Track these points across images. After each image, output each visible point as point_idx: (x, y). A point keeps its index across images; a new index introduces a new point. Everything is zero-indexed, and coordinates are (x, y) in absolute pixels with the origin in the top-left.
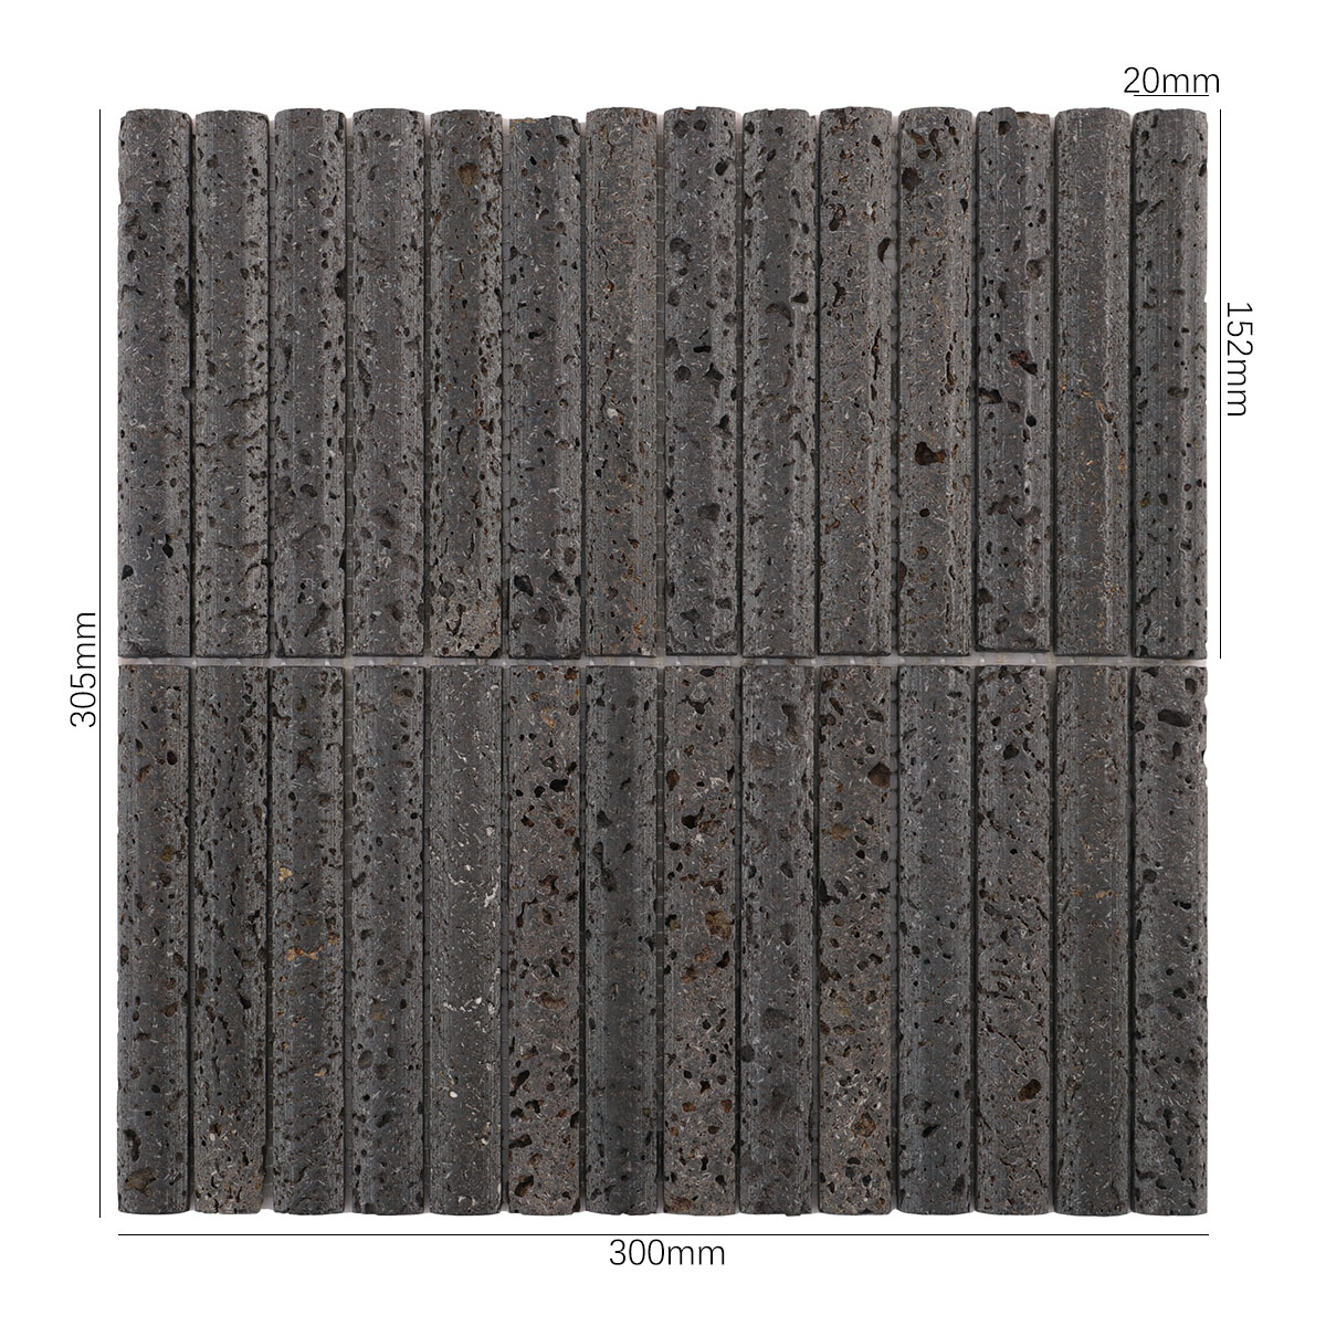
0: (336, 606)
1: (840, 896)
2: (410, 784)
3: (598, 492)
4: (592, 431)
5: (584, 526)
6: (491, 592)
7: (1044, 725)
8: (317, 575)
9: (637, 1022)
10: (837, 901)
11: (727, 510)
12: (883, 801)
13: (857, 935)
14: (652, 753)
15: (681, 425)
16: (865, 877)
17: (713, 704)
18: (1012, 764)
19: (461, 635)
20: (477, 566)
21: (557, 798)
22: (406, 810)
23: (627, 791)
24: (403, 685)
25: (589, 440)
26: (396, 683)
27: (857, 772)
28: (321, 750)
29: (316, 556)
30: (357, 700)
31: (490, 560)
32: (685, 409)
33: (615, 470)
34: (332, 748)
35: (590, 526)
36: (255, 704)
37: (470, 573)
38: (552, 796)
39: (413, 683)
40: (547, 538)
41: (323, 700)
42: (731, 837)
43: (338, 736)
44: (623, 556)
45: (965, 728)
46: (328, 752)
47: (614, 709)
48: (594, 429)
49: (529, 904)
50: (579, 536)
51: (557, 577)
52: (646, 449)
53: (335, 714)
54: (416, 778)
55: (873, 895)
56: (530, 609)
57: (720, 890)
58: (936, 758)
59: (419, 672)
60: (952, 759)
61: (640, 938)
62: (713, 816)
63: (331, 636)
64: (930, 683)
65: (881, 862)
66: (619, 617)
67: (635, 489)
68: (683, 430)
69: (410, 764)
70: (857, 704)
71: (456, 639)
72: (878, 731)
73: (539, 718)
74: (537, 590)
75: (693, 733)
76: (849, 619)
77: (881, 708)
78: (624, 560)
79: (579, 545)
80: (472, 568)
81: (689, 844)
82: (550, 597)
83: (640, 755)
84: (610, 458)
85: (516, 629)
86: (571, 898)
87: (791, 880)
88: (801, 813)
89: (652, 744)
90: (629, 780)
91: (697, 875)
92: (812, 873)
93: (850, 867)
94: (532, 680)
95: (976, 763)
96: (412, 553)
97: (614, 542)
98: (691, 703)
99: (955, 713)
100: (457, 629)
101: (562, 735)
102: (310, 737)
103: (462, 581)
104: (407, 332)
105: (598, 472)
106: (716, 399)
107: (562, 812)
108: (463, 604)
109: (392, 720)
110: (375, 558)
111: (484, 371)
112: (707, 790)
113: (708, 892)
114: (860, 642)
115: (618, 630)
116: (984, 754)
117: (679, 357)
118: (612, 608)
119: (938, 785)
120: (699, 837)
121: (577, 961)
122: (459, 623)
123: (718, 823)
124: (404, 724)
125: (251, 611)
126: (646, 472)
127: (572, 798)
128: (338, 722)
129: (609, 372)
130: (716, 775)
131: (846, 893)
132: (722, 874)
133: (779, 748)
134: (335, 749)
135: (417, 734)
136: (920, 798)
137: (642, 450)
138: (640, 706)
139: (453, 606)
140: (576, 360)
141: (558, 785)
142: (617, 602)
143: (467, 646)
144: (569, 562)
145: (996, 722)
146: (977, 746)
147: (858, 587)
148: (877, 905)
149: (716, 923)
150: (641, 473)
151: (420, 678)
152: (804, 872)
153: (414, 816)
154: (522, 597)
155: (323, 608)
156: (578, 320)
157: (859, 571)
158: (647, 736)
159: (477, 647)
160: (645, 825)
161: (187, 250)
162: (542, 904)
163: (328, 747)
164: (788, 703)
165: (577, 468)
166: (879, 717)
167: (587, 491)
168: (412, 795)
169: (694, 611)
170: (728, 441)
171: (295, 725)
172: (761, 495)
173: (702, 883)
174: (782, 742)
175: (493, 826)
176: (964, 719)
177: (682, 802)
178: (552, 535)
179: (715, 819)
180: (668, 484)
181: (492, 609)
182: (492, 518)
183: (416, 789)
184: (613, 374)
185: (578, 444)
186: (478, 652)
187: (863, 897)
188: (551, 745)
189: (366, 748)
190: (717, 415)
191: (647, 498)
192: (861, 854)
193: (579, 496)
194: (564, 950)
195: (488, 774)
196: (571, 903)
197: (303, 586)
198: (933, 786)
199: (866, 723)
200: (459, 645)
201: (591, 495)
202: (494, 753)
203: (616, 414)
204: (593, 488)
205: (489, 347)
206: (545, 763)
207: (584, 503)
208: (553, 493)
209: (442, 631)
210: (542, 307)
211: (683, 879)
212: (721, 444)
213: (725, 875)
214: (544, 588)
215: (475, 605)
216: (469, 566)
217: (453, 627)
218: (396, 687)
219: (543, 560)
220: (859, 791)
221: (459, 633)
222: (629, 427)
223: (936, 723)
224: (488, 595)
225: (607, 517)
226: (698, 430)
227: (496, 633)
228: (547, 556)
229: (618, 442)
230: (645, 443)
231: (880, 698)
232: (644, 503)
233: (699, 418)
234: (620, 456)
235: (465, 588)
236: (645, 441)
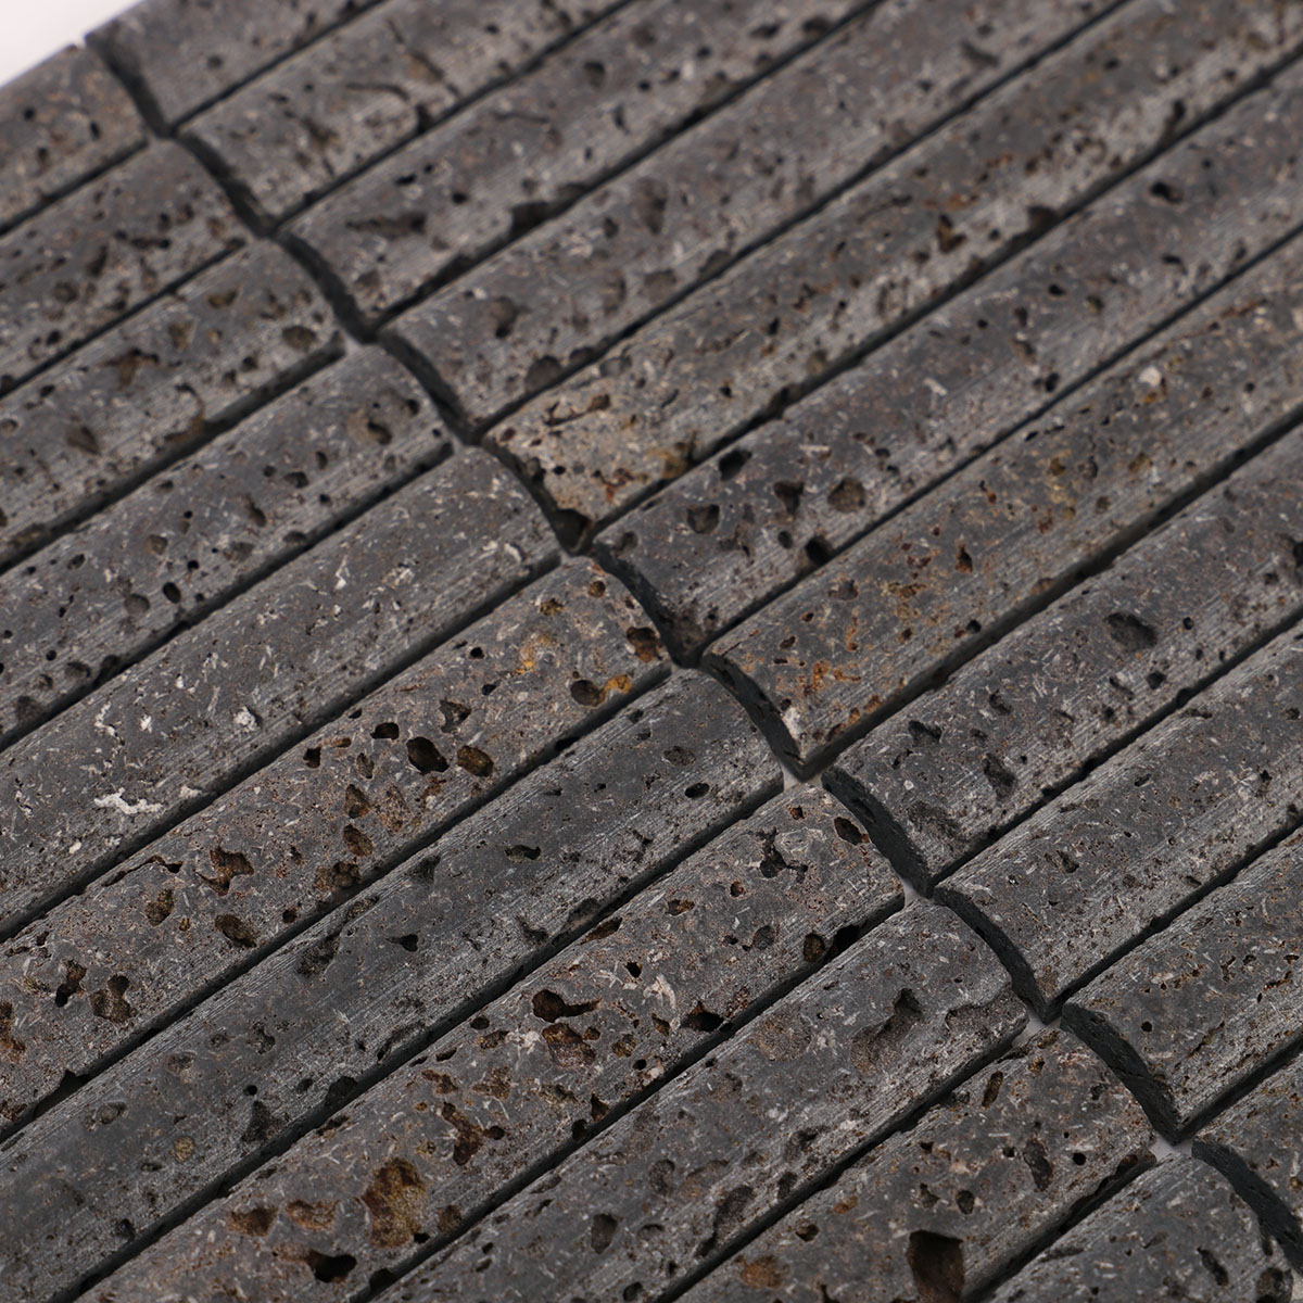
0: (440, 245)
2: (224, 541)
6: (675, 426)
8: (469, 176)
11: (1166, 664)
14: (621, 868)
17: (800, 879)
19: (558, 434)
20: (698, 373)
21: (400, 767)
22: (170, 565)
23: (509, 865)
26: (384, 400)
27: (903, 1207)
28: (167, 376)
29: (498, 159)
31: (727, 392)
33: (1060, 447)
34: (186, 396)
36: (165, 244)
37: (675, 371)
38: (393, 754)
39: (409, 429)
40: (844, 434)
41: (260, 323)
42: (583, 1111)
43: (220, 401)
44: (925, 562)
46: (173, 393)
47: (645, 736)
49: (163, 863)
50: (898, 499)
51: (791, 495)
52: (1143, 473)
53: (250, 364)
54: (242, 550)
56: (699, 493)
57: (463, 1152)
61: (252, 1090)
62: (594, 1033)
63: (381, 267)
66: (813, 629)
69: (258, 516)
70: (1029, 1109)
71: (543, 430)
72: (1014, 1189)
73: (520, 638)
74: (741, 480)
75: (718, 886)
76: (1170, 976)
77: (1062, 1163)
78: (919, 567)
79: (882, 508)
80: (687, 368)
81: (503, 1034)
82: (748, 507)
83: (601, 844)
84: (1073, 428)
86: (231, 927)
87: (588, 1253)
88: (736, 1177)
90: (533, 854)
91: (455, 1088)
94: (579, 584)
96: (634, 283)
97: (936, 532)
98: (768, 848)
99: (1177, 1292)
100: (559, 421)
101: (522, 696)
103: (651, 370)
104: (985, 30)
105: (1032, 436)
107: (377, 794)
108: (615, 400)
109: (314, 434)
110: (570, 231)
111: (1031, 167)
112: (633, 986)
113: (440, 1129)
114: (1147, 1026)
115: (788, 644)
118: (820, 607)
120: (531, 1038)
121: (119, 1035)
122: (573, 416)
123: (590, 1056)
124: (323, 460)
125: (321, 136)
127: (421, 800)
128: (242, 379)
129: (1215, 326)
130: (676, 983)
132: (497, 1133)
133: (821, 1042)
134: (188, 407)
135: (324, 499)
137: (1133, 467)
138: (689, 778)
139: (596, 388)
141: (426, 756)
142: (836, 607)
143: (547, 454)
147: (1241, 948)
149: (393, 1201)
152: (628, 1273)
153: (171, 591)
154: (710, 477)
155: (416, 223)
156: (1254, 244)
157: (1272, 928)
158: (643, 831)
159: (559, 470)
160: (477, 946)
162: (178, 881)
164: (919, 995)
166: (1043, 1173)
168: (207, 561)
169: (936, 734)
170: (1284, 580)
171: (178, 314)
172: (1243, 687)
173: (449, 1109)
174: (839, 1038)
175: (259, 720)
177: (573, 968)
178: (859, 436)
179: (592, 1043)
182: (801, 347)
183: (225, 565)
184: (1216, 333)
186: (551, 481)
188: (488, 689)
193: (966, 451)
194: (121, 984)
195: (348, 643)
196: (220, 939)
197: (429, 169)
199: (1009, 1152)
200: (537, 442)
201: (985, 461)
202: (397, 636)
203: (1155, 382)
205: (1079, 149)
206: (447, 706)
208: (928, 390)
209: (538, 407)
210: (1219, 167)
211: (430, 1076)
212: (1268, 568)
213: (501, 1144)
214: (753, 486)
215: (628, 417)
216: (687, 360)
217: (558, 413)
218: (376, 405)
219: (802, 452)
220: (870, 1238)
221: (557, 428)
222: (1154, 417)
223: (1127, 1269)
224: (665, 426)
225: (969, 494)
226: (1255, 514)
227: (611, 491)
228: (814, 453)
229: (1112, 419)
230: (1151, 464)
231: (1078, 1148)
232: (1048, 534)
233: (1275, 500)
234: (1090, 438)
235: (642, 383)
236: (1154, 459)
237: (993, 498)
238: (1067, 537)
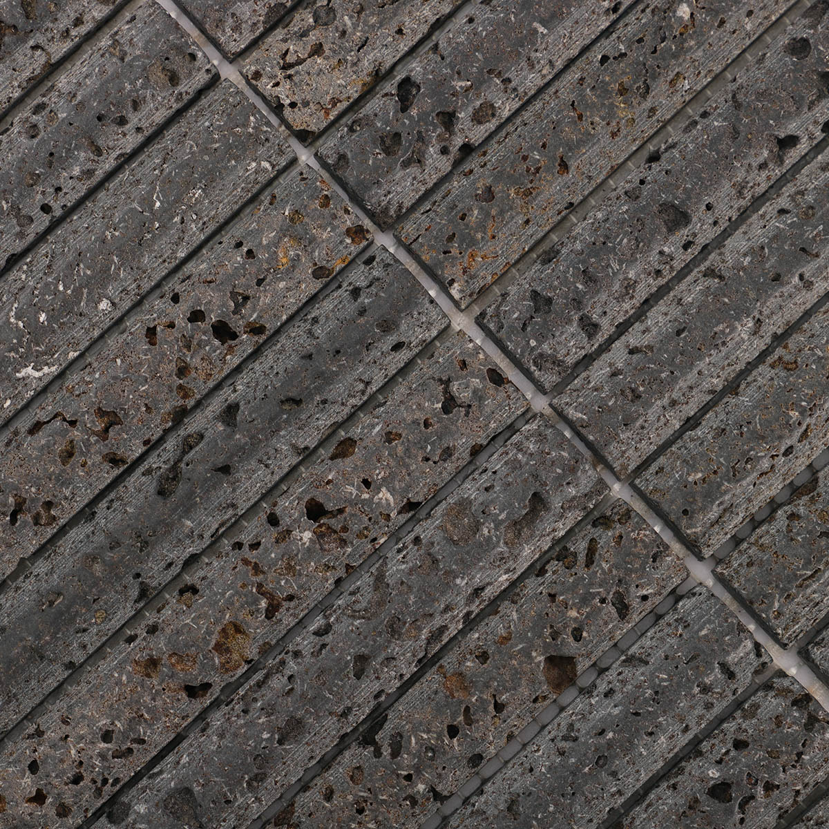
1: (386, 751)
2: (76, 171)
3: (582, 79)
4: (643, 11)
5: (534, 97)
6: (367, 65)
7: (788, 802)
9: (42, 658)
10: (378, 753)
11: (695, 235)
12: (535, 701)
13: (360, 811)
14: (353, 401)
15: (740, 97)
16: (432, 759)
17: (467, 414)
18: (708, 805)
19: (290, 77)
20: (381, 24)
21: (208, 342)
22: (43, 193)
23: (283, 412)
24: (177, 63)
25: (631, 18)
26: (172, 55)
27: (539, 642)
28: (24, 41)
30: (116, 33)
31: (400, 32)
32: (763, 87)
33: (624, 73)
34: (39, 52)
35: (538, 105)
37: (365, 23)
38: (203, 332)
39: (190, 73)
40: (481, 70)
42: (341, 573)
43: (59, 49)
44: (538, 170)
45: (701, 717)
46: (29, 52)
47: (362, 312)
48: (648, 10)
49: (64, 419)
50: (516, 105)
51: (448, 119)
52: (679, 86)
53: (78, 22)
54: (89, 173)
55: (421, 787)
56: (387, 123)
57: (271, 612)
58: (637, 714)
59: (208, 71)
60: (651, 734)
61: (138, 575)
62: (345, 529)
64: (713, 631)
65: (465, 761)
66: (467, 226)
67: (623, 113)
68: (737, 105)
69: (98, 151)
70: (614, 572)
71: (280, 74)
72: (606, 623)
73: (276, 243)
74: (414, 112)
75: (415, 422)
76: (700, 475)
77: (635, 604)
78: (534, 174)
79: (506, 114)
80: (373, 20)
81: (289, 532)
82: (419, 132)
83: (338, 390)
84: (632, 56)
85: (351, 130)
86: (114, 460)
87: (353, 680)
88: (438, 622)
89: (363, 392)
90: (298, 402)
91: (263, 573)
92: (383, 698)
93: (428, 732)
94: (312, 197)
95: (674, 767)
97: (544, 146)
98: (446, 391)
99: (705, 689)
100: (291, 66)
101: (282, 285)
102: (28, 17)
103: (349, 23)
105: (605, 59)
106: (806, 109)
107: (196, 361)
108: (326, 47)
109: (128, 87)
112: (366, 496)
113: (256, 602)
114: (685, 512)
115: (451, 238)
116: (693, 766)
117: (813, 27)
118: (470, 209)
119: (610, 744)
120: (307, 535)
121: (50, 531)
122: (300, 62)
123: (343, 543)
124: (136, 106)
126: (653, 110)
127: (223, 360)
128: (73, 33)
130: (392, 491)
131: (395, 754)
132: (290, 598)
133: (486, 531)
134: (40, 58)
135: (139, 130)
136: (575, 739)
137: (672, 83)
138: (392, 339)
139: (313, 37)
141: (223, 332)
142: (481, 208)
143: (284, 93)
144: (478, 118)
145: (739, 745)
146: (694, 750)
147: (744, 453)
148: (414, 802)
149: (231, 643)
150: (648, 104)
151: (201, 78)
152: (376, 686)
153: (46, 209)
154: (392, 105)
157: (763, 438)
158: (365, 377)
159: (293, 105)
160: (267, 466)
162: (76, 434)
163: (36, 47)
164: (544, 496)
165: (589, 33)
166: (623, 610)
167: (573, 68)
168: (67, 185)
169: (549, 301)
170: (771, 166)
172: (745, 255)
173: (260, 586)
174: (496, 528)
175: (113, 304)
176: (709, 706)
177: (329, 482)
178: (490, 72)
179: (344, 535)
180: (663, 147)
181: (347, 84)
183: (79, 185)
185: (615, 10)
186: (287, 112)
187: (408, 778)
188: (260, 282)
189: (72, 88)
190: (792, 128)
191: (626, 137)
192: (453, 731)
193: (559, 64)
194: (49, 505)
195: (163, 245)
196: (106, 466)
198: (602, 741)
199: (603, 601)
200: (277, 84)
201: (574, 75)
202: (196, 234)
203: (687, 17)
204: (582, 69)
206: (234, 295)
207: (557, 76)
208: (536, 31)
209: (275, 53)
211: (246, 562)
212: (761, 160)
213: (292, 604)
214: (423, 116)
215: (336, 61)
216: (373, 14)
217: (290, 59)
218: (167, 59)
219: (453, 87)
220: (520, 663)
221: (289, 72)
222: (686, 45)
223: (675, 679)
224: (360, 64)
225: (565, 113)
226: (753, 121)
227: (327, 114)
228: (461, 87)
229: (658, 48)
230: (684, 78)
231: (645, 592)
232: (617, 139)
233: (767, 110)
234: (645, 64)
235: (344, 33)
236: (686, 75)
237: (580, 117)
238: (630, 137)
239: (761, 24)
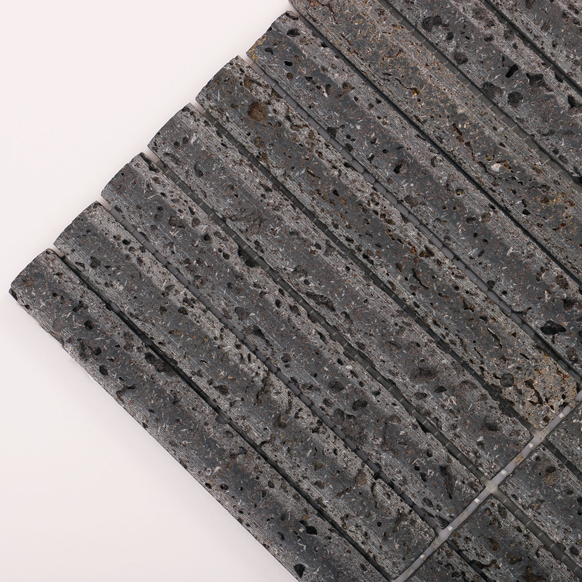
0: (449, 460)
3: (538, 225)
4: (494, 191)
5: (549, 253)
6: (535, 354)
8: (418, 452)
15: (546, 131)
19: (547, 400)
20: (511, 346)
24: (542, 468)
25: (498, 198)
26: (537, 471)
28: (535, 561)
29: (406, 441)
30: (523, 506)
31: (514, 335)
32: (540, 118)
33: (535, 200)
34: (540, 553)
35: (554, 251)
36: (463, 573)
37: (512, 355)
39: (547, 460)
40: (537, 285)
41: (503, 527)
43: (536, 541)
46: (541, 559)
48: (494, 188)
50: (554, 263)
51: (568, 303)
52: (540, 168)
53: (519, 530)
56: (572, 340)
59: (544, 449)
63: (466, 482)
67: (560, 200)
68: (551, 133)
71: (546, 405)
74: (565, 324)
79: (559, 269)
80: (510, 351)
82: (578, 320)
84: (524, 196)
85: (576, 361)
96: (462, 379)
100: (540, 399)
102: (520, 560)
103: (512, 365)
104: (318, 246)
105: (526, 212)
106: (552, 93)
108: (528, 378)
109: (560, 497)
110: (443, 406)
111: (390, 222)
117: (501, 91)
122: (537, 394)
124: (570, 492)
125: (401, 516)
126: (555, 182)
128: (526, 532)
129: (468, 144)
134: (543, 552)
137: (538, 171)
139: (522, 386)
140: (439, 157)
143: (556, 403)
144: (565, 286)
150: (552, 186)
151: (548, 453)
154: (559, 337)
155: (444, 470)
156: (414, 132)
159: (564, 397)
161: (132, 332)
163: (538, 555)
165: (509, 223)
167: (529, 231)
171: (503, 561)
178: (538, 280)
180: (576, 175)
181: (548, 364)
182: (488, 308)
184: (472, 143)
185: (493, 208)
186: (567, 399)
189: (561, 532)
190: (562, 101)
191: (572, 197)
193: (528, 239)
197: (417, 468)
200: (552, 407)
201: (535, 231)
203: (499, 165)
204: (531, 225)
205: (377, 204)
207: (535, 240)
208: (512, 254)
209: (532, 409)
210: (386, 147)
214: (568, 318)
215: (536, 372)
216: (506, 352)
217: (535, 400)
218: (540, 474)
219: (549, 301)
221: (544, 400)
222: (516, 165)
224: (536, 357)
225: (561, 234)
226: (562, 123)
227: (565, 376)
228: (549, 296)
229: (519, 181)
230: (535, 165)
232: (574, 202)
233: (554, 115)
234: (529, 188)
235: (518, 368)
236: (533, 164)
237: (563, 225)
238: (572, 195)
239: (499, 122)
